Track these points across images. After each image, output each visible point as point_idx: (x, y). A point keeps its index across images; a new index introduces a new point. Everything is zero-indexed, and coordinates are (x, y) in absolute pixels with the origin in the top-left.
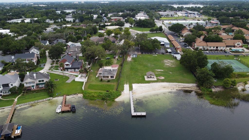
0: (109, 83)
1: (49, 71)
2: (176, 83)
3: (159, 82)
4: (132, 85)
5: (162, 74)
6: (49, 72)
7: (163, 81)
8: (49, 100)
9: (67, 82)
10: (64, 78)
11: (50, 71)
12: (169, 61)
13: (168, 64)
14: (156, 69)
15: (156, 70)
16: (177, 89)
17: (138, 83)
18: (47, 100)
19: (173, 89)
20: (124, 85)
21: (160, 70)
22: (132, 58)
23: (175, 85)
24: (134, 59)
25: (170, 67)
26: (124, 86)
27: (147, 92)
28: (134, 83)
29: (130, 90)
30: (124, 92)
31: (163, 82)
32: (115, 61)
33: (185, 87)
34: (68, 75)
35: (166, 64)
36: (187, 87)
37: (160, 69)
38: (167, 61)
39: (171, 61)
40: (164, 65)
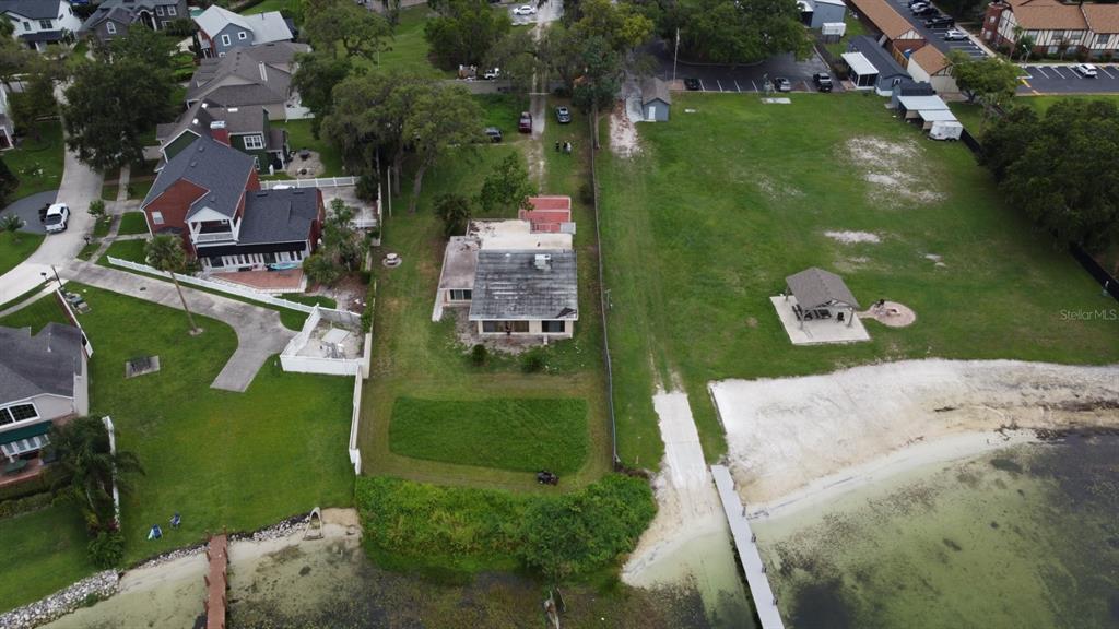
0: (540, 386)
1: (84, 264)
2: (1009, 358)
3: (895, 358)
4: (710, 396)
5: (886, 270)
6: (82, 280)
7: (914, 345)
8: (92, 600)
9: (221, 382)
10: (198, 339)
11: (92, 264)
12: (882, 154)
13: (887, 180)
14: (827, 229)
15: (829, 234)
16: (1041, 425)
17: (750, 376)
18: (79, 605)
19: (1015, 428)
20: (654, 398)
21: (854, 237)
22: (639, 125)
23: (1013, 380)
24: (655, 140)
25: (907, 202)
26: (656, 409)
27: (844, 473)
28: (722, 379)
29: (710, 459)
30: (669, 479)
31: (923, 357)
32: (536, 158)
33: (1084, 397)
34: (228, 310)
35: (874, 178)
36: (1098, 404)
37: (855, 230)
38: (867, 147)
39: (897, 149)
40: (864, 186)
